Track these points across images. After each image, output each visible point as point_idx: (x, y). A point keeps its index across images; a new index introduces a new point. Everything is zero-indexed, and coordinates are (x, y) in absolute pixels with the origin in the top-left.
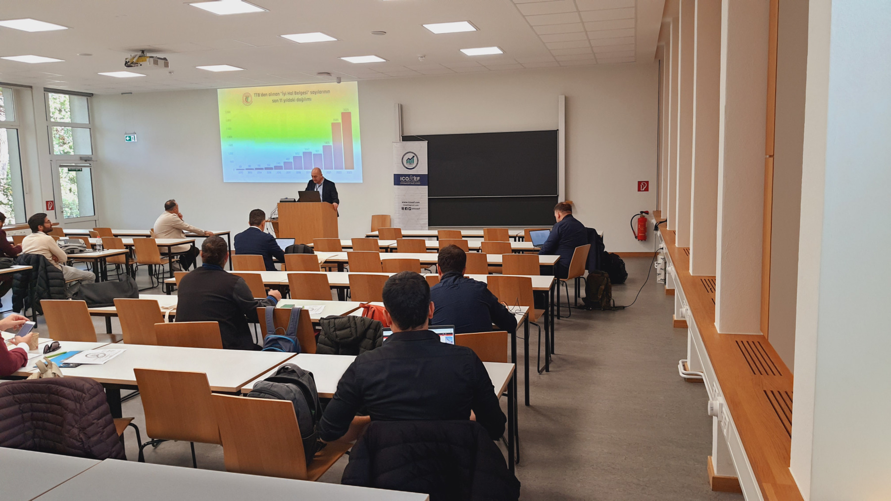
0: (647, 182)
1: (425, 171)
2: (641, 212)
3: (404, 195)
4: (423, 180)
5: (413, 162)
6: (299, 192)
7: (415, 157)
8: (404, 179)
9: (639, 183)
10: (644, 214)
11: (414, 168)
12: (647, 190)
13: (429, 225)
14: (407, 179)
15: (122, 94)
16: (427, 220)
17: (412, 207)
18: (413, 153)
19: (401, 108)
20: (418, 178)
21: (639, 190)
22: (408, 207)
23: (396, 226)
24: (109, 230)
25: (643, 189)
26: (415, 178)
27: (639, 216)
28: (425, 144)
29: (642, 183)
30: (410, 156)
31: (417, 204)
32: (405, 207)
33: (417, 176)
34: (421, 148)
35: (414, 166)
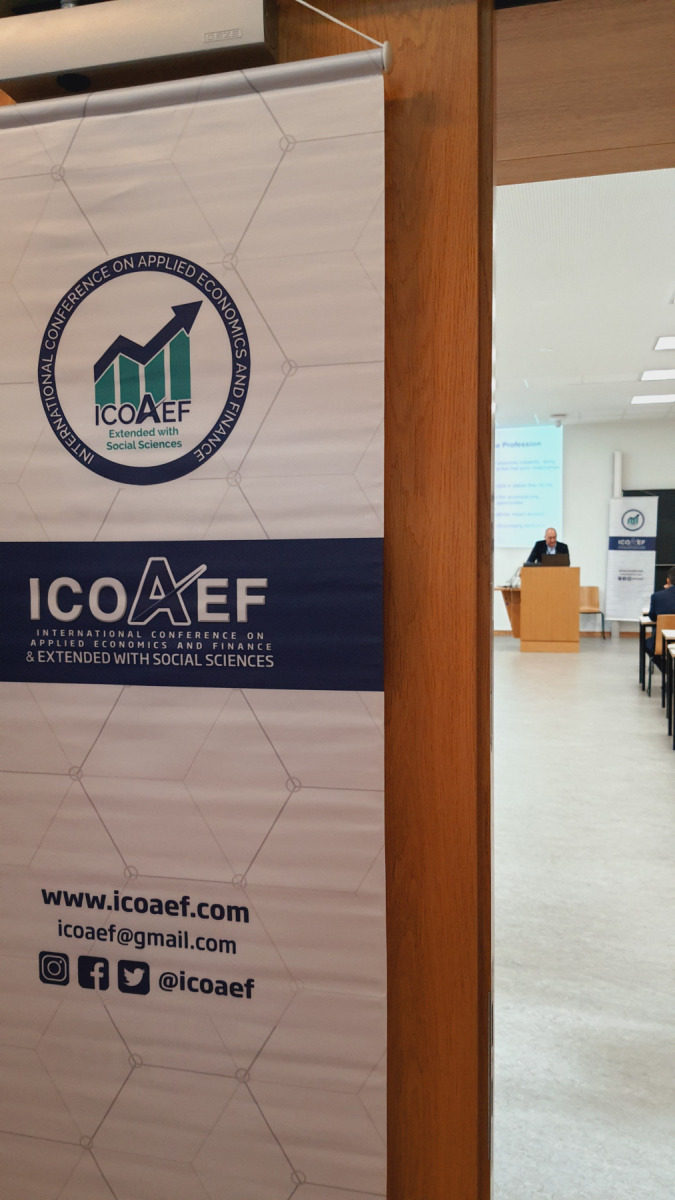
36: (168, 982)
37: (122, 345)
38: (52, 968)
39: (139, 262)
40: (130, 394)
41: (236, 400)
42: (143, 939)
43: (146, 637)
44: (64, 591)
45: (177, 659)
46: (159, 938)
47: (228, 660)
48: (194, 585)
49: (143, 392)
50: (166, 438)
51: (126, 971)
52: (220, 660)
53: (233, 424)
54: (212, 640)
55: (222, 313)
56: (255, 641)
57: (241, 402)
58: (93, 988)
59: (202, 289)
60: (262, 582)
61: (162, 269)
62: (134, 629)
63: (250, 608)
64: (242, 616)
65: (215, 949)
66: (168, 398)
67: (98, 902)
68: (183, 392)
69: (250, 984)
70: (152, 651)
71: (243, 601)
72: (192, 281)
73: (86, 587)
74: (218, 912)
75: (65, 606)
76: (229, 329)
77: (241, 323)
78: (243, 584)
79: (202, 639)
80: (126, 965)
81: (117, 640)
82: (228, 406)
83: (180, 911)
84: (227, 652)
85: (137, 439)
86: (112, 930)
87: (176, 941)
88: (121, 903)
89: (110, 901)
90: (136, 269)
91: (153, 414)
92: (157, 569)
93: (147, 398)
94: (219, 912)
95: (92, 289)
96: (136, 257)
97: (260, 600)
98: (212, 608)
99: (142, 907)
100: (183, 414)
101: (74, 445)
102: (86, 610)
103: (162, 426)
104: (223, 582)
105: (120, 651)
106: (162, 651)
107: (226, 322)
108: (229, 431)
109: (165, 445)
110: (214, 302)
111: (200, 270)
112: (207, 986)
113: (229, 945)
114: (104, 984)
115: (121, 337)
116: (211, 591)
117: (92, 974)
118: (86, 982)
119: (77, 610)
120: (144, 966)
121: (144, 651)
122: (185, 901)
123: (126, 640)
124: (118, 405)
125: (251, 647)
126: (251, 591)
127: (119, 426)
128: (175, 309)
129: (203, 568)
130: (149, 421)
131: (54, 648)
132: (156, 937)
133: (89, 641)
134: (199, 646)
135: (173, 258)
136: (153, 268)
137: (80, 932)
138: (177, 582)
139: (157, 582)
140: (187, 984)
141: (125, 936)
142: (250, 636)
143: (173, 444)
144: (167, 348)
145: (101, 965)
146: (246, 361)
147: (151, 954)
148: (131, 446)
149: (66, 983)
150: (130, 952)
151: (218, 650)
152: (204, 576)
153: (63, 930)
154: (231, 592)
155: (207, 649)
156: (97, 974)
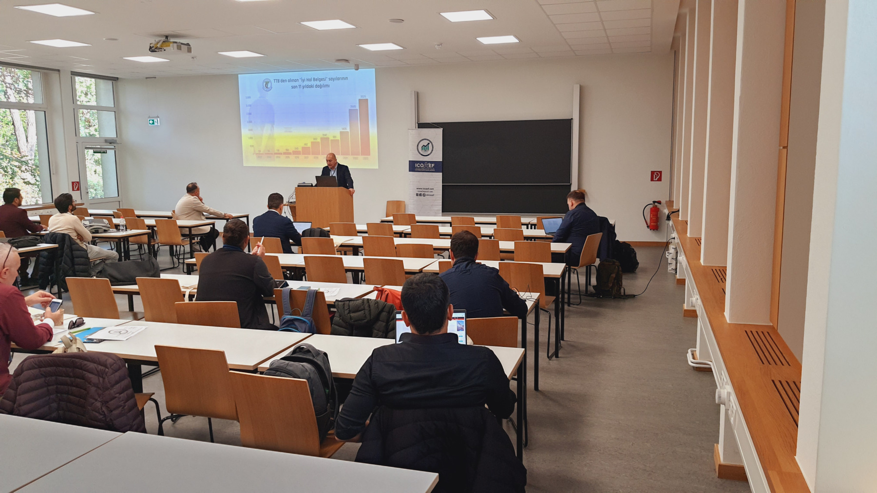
0: (661, 172)
1: (439, 158)
2: (653, 202)
3: (419, 182)
4: (437, 167)
5: (428, 149)
6: (316, 177)
7: (430, 144)
8: (418, 165)
9: (653, 173)
10: (656, 204)
11: (428, 155)
12: (660, 180)
13: (443, 211)
14: (422, 165)
15: (147, 78)
16: (441, 207)
17: (426, 193)
18: (428, 140)
19: (417, 95)
20: (433, 165)
21: (652, 180)
22: (422, 193)
23: (410, 212)
24: (133, 211)
25: (656, 179)
26: (430, 165)
27: (651, 206)
28: (440, 131)
29: (655, 173)
30: (425, 143)
31: (432, 190)
32: (419, 193)
33: (431, 162)
34: (436, 136)
35: (429, 152)
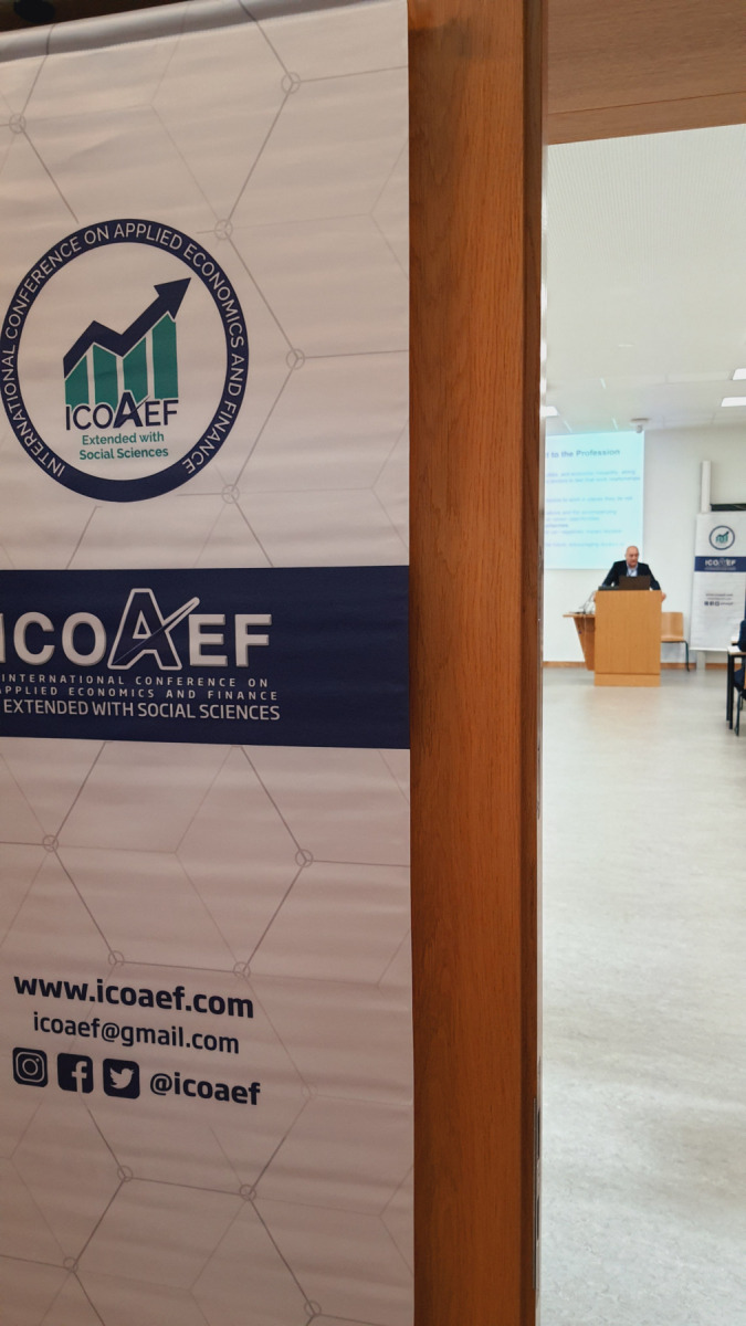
36: (161, 1084)
37: (96, 333)
38: (28, 1067)
39: (115, 232)
40: (107, 392)
41: (232, 400)
42: (131, 1035)
43: (129, 684)
44: (33, 629)
45: (166, 710)
46: (150, 1034)
47: (227, 712)
48: (185, 623)
49: (121, 390)
50: (149, 445)
51: (112, 1071)
52: (217, 711)
53: (228, 428)
54: (206, 687)
55: (213, 293)
56: (258, 689)
57: (238, 401)
58: (75, 1089)
59: (190, 263)
60: (265, 619)
61: (142, 240)
62: (115, 673)
63: (251, 649)
64: (242, 659)
65: (214, 1048)
66: (151, 396)
67: (79, 992)
68: (168, 389)
69: (255, 1088)
70: (136, 700)
71: (243, 640)
72: (179, 254)
73: (59, 624)
74: (217, 1005)
75: (34, 648)
76: (223, 312)
77: (237, 305)
78: (242, 620)
79: (195, 687)
80: (112, 1065)
81: (95, 686)
82: (222, 407)
83: (173, 1004)
84: (225, 702)
85: (115, 447)
86: (95, 1024)
87: (170, 1037)
88: (105, 994)
89: (92, 991)
90: (112, 240)
91: (134, 416)
92: (142, 603)
93: (127, 397)
94: (219, 1005)
95: (60, 265)
96: (112, 225)
97: (262, 640)
98: (206, 650)
99: (129, 997)
100: (169, 416)
101: (43, 455)
102: (59, 651)
103: (145, 430)
104: (218, 619)
105: (99, 700)
106: (148, 701)
107: (219, 303)
108: (223, 436)
109: (148, 453)
110: (205, 280)
111: (187, 240)
112: (205, 1090)
113: (231, 1044)
114: (88, 1086)
115: (95, 325)
116: (205, 629)
117: (74, 1074)
118: (67, 1083)
119: (48, 651)
120: (133, 1066)
121: (127, 700)
122: (179, 992)
123: (106, 687)
124: (92, 405)
125: (252, 695)
126: (252, 629)
127: (93, 431)
128: (158, 288)
129: (195, 602)
130: (130, 423)
131: (22, 696)
132: (146, 1033)
133: (62, 688)
134: (192, 694)
135: (155, 226)
136: (132, 238)
137: (59, 1026)
138: (165, 618)
139: (141, 618)
140: (183, 1087)
141: (111, 1032)
142: (251, 683)
143: (159, 452)
144: (149, 336)
145: (84, 1064)
146: (243, 351)
147: (141, 1052)
148: (109, 455)
149: (44, 1084)
150: (117, 1050)
151: (214, 700)
152: (196, 611)
153: (39, 1024)
154: (228, 630)
155: (201, 698)
156: (79, 1075)
